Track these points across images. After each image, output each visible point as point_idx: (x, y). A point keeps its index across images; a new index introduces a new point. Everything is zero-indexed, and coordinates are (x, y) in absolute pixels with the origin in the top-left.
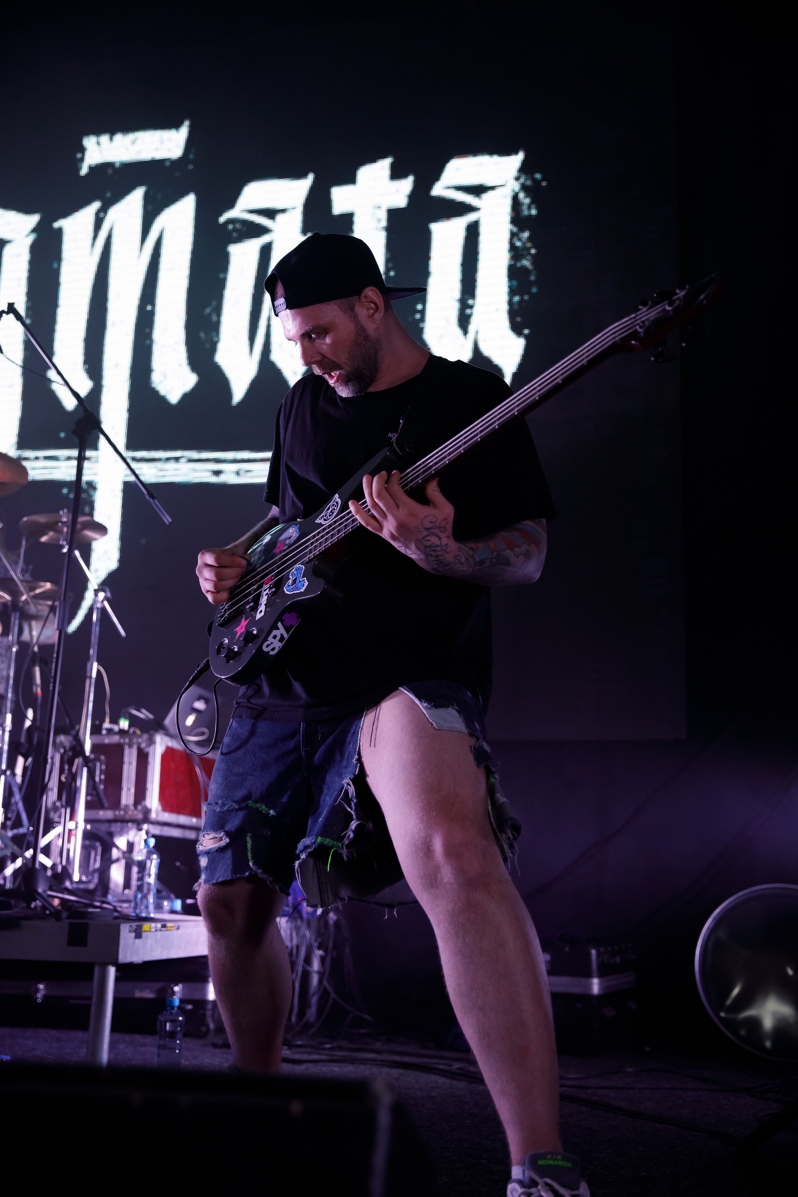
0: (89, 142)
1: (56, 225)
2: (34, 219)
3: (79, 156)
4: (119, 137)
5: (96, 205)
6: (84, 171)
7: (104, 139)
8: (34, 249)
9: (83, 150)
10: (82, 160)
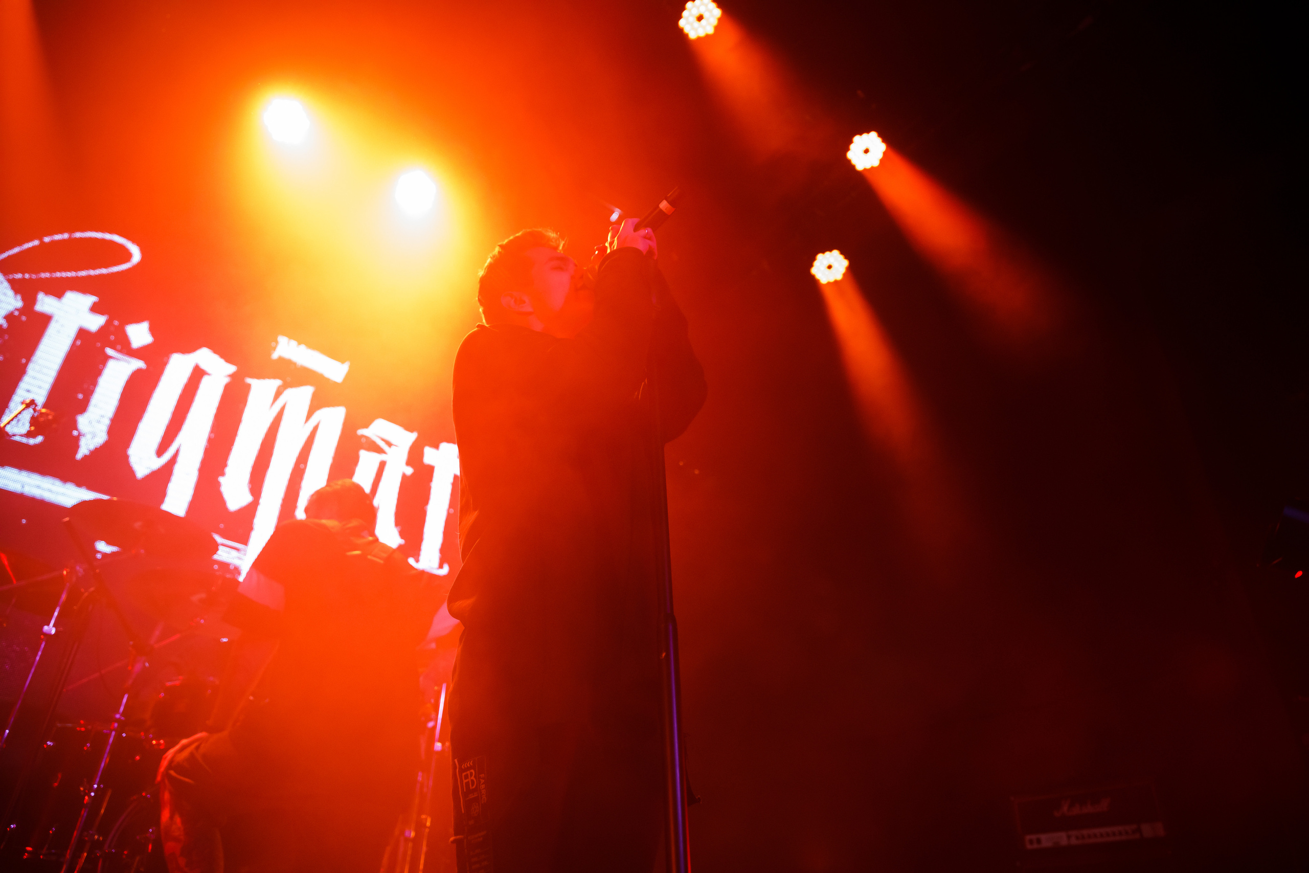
0: (283, 340)
1: (249, 380)
2: (232, 369)
3: (273, 344)
4: (303, 347)
5: (277, 383)
6: (275, 356)
7: (294, 343)
8: (227, 387)
9: (277, 342)
10: (274, 349)
